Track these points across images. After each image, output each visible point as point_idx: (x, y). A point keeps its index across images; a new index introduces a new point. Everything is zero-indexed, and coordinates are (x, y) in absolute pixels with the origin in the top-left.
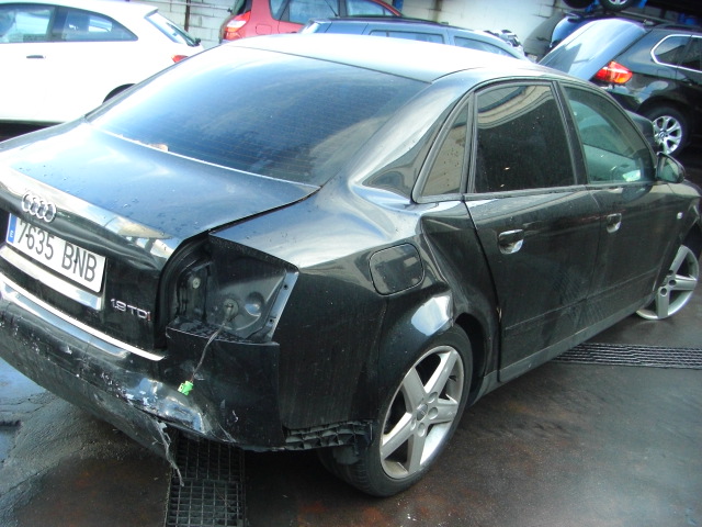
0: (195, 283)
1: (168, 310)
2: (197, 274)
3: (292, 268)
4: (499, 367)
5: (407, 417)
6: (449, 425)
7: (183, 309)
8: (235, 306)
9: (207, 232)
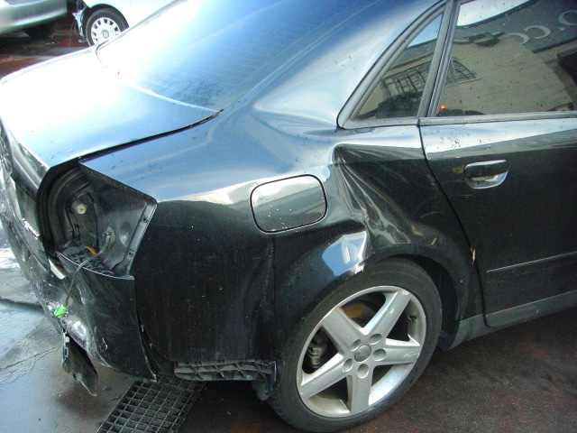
0: (81, 209)
1: (63, 233)
2: (82, 201)
3: (151, 201)
4: (484, 312)
5: (338, 358)
6: (410, 368)
7: (77, 233)
8: (113, 234)
9: (77, 159)
